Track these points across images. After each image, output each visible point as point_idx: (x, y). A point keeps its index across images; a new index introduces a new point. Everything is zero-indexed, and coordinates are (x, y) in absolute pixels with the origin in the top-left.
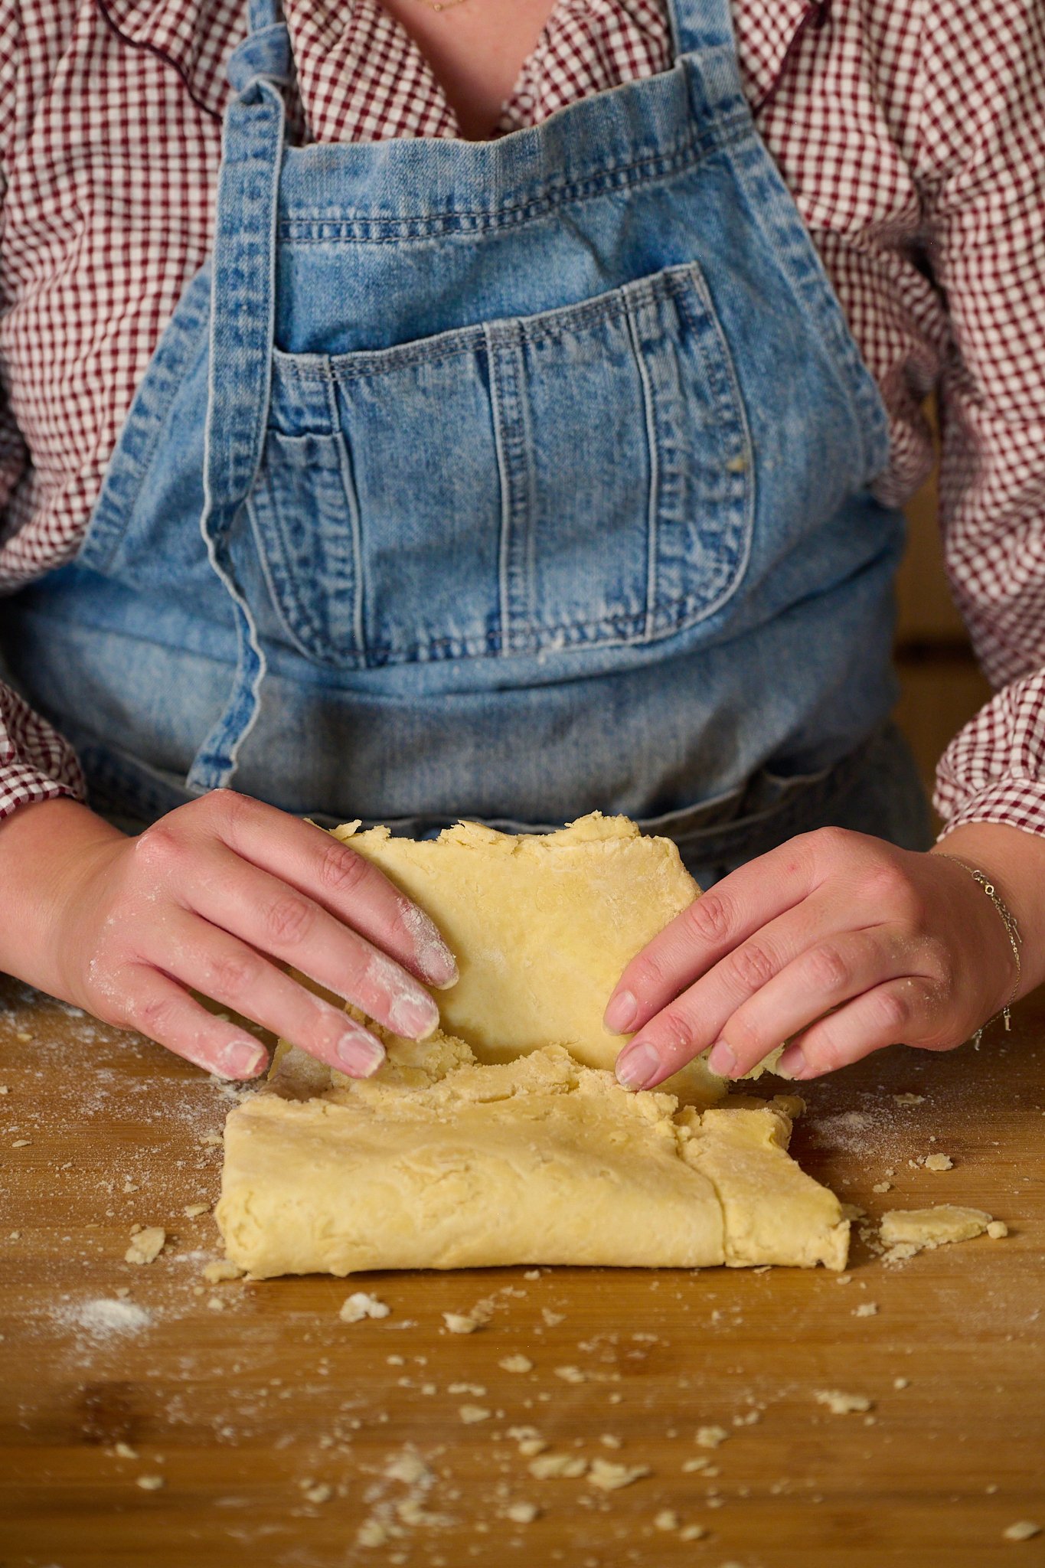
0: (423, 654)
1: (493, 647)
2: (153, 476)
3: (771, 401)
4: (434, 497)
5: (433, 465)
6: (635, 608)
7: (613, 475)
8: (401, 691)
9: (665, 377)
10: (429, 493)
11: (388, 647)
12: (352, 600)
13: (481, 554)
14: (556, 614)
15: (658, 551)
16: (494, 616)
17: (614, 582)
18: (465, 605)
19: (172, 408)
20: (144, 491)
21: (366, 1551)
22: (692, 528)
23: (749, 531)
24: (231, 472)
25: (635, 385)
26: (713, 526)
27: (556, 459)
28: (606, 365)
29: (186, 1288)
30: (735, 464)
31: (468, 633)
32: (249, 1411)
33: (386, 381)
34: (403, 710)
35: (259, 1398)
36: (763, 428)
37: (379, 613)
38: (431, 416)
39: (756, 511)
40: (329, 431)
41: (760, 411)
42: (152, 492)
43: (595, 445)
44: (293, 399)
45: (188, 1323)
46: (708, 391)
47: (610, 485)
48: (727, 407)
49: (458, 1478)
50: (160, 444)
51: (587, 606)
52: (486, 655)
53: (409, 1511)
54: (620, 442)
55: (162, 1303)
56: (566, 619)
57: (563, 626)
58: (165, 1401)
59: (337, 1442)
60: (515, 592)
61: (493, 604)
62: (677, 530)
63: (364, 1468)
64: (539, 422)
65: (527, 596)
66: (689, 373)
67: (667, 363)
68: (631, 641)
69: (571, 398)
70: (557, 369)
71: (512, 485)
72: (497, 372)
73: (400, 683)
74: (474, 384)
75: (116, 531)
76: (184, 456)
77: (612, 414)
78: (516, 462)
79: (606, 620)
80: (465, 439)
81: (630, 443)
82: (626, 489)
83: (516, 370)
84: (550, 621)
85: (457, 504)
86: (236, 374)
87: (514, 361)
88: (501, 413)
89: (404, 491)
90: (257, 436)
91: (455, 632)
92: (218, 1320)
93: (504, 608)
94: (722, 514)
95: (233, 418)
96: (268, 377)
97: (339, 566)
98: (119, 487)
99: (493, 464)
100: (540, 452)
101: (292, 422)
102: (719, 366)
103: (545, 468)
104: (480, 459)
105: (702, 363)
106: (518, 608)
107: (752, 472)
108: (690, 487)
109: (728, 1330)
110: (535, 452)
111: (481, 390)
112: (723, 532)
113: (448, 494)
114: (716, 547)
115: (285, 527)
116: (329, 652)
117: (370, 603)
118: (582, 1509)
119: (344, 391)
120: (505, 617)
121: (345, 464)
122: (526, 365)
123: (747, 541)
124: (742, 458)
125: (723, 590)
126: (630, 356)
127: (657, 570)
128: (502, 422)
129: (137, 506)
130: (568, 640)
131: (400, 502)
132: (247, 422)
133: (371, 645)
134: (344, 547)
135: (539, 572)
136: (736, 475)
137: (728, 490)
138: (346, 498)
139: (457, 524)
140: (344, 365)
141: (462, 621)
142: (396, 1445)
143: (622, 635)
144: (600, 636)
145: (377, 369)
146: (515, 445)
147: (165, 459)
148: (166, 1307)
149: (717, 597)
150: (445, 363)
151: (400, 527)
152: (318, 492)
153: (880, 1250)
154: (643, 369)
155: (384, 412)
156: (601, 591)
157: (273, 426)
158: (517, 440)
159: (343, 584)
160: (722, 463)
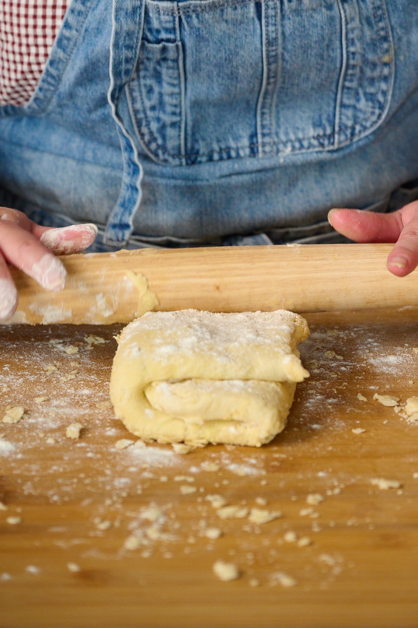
0: (216, 156)
1: (253, 152)
2: (73, 61)
3: (404, 25)
4: (228, 75)
5: (229, 60)
6: (329, 131)
7: (323, 65)
8: (207, 177)
9: (353, 14)
10: (225, 74)
11: (197, 153)
12: (180, 127)
13: (248, 102)
14: (287, 134)
15: (341, 102)
16: (253, 136)
17: (317, 117)
18: (238, 130)
19: (84, 26)
20: (68, 68)
21: (129, 551)
22: (361, 92)
23: (390, 93)
24: (123, 67)
25: (338, 20)
26: (372, 90)
27: (294, 58)
28: (324, 10)
29: (34, 434)
30: (386, 59)
31: (240, 145)
32: (68, 489)
33: (207, 16)
34: (210, 186)
35: (72, 483)
36: (400, 39)
37: (193, 134)
38: (229, 34)
39: (395, 82)
40: (174, 41)
41: (398, 30)
42: (73, 69)
43: (315, 51)
44: (155, 24)
45: (35, 450)
46: (373, 20)
47: (320, 70)
48: (383, 29)
49: (178, 518)
50: (78, 44)
51: (303, 130)
52: (250, 156)
53: (153, 533)
54: (328, 49)
55: (22, 440)
56: (292, 137)
57: (291, 141)
58: (23, 484)
59: (114, 503)
60: (265, 123)
61: (253, 129)
62: (353, 92)
63: (129, 514)
64: (286, 40)
65: (271, 124)
66: (364, 12)
67: (354, 8)
68: (327, 149)
69: (304, 27)
70: (298, 12)
71: (269, 70)
72: (266, 13)
73: (207, 174)
74: (253, 19)
75: (52, 88)
76: (93, 51)
77: (325, 35)
78: (272, 59)
79: (314, 138)
80: (246, 47)
81: (333, 50)
82: (328, 73)
83: (276, 13)
84: (283, 138)
85: (239, 79)
86: (126, 13)
87: (275, 8)
88: (267, 35)
89: (212, 72)
90: (136, 47)
91: (232, 144)
92: (52, 448)
93: (259, 131)
94: (377, 84)
95: (125, 37)
96: (143, 15)
97: (173, 109)
98: (55, 65)
99: (260, 60)
100: (286, 54)
101: (154, 36)
102: (379, 8)
103: (287, 62)
104: (254, 57)
105: (370, 6)
106: (266, 131)
107: (393, 63)
108: (362, 71)
109: (324, 453)
110: (283, 54)
111: (257, 22)
112: (377, 93)
113: (235, 74)
114: (372, 100)
115: (144, 90)
116: (166, 157)
117: (189, 128)
118: (246, 533)
119: (184, 21)
120: (259, 136)
121: (181, 57)
122: (282, 10)
123: (389, 98)
124: (389, 55)
125: (375, 123)
126: (335, 5)
127: (340, 111)
128: (267, 39)
129: (64, 75)
130: (293, 148)
131: (209, 76)
132: (131, 39)
133: (189, 152)
134: (176, 99)
135: (278, 112)
136: (386, 64)
137: (381, 72)
138: (179, 74)
139: (238, 89)
140: (185, 8)
141: (237, 138)
142: (146, 503)
143: (322, 145)
144: (310, 146)
145: (202, 10)
146: (273, 51)
147: (81, 52)
148: (24, 443)
149: (372, 126)
150: (239, 8)
151: (208, 89)
152: (164, 71)
153: (405, 417)
154: (342, 12)
155: (204, 32)
156: (310, 122)
157: (145, 38)
158: (274, 48)
159: (175, 119)
160: (379, 59)
